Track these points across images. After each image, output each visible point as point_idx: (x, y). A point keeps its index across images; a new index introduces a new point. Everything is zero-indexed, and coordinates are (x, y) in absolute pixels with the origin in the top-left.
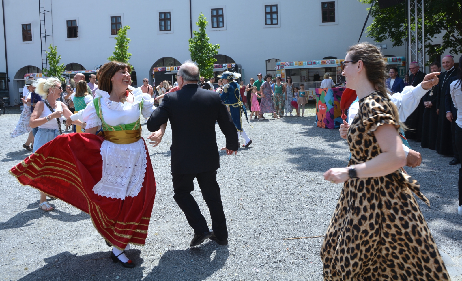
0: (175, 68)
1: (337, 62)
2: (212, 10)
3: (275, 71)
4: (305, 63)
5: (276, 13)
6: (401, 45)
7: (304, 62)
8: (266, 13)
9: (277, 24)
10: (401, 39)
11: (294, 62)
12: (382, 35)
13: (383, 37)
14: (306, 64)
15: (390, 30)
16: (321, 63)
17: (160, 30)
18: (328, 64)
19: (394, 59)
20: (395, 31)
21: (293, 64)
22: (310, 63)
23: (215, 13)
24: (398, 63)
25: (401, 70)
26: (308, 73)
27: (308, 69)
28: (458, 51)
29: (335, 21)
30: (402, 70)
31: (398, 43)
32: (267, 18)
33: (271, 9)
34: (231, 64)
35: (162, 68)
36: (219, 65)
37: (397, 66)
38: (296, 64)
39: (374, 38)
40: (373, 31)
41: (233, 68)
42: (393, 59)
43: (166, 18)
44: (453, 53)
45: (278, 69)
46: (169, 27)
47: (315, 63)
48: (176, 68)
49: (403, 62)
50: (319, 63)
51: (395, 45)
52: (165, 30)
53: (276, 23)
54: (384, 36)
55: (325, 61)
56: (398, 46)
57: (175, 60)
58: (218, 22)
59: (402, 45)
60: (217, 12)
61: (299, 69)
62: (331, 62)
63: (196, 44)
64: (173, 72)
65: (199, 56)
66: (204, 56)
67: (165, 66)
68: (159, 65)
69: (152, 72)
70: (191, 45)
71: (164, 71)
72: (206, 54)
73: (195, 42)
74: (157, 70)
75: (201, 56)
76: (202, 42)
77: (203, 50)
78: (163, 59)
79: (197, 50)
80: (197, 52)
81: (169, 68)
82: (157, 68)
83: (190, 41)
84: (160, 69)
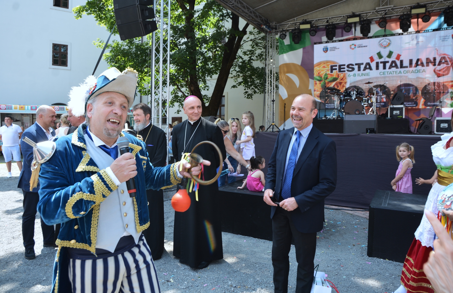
4: (28, 108)
7: (26, 107)
14: (30, 109)
18: (57, 110)
21: (11, 108)
22: (33, 108)
26: (33, 119)
27: (32, 114)
29: (67, 66)
38: (16, 108)
44: (181, 108)
61: (21, 114)
62: (60, 108)
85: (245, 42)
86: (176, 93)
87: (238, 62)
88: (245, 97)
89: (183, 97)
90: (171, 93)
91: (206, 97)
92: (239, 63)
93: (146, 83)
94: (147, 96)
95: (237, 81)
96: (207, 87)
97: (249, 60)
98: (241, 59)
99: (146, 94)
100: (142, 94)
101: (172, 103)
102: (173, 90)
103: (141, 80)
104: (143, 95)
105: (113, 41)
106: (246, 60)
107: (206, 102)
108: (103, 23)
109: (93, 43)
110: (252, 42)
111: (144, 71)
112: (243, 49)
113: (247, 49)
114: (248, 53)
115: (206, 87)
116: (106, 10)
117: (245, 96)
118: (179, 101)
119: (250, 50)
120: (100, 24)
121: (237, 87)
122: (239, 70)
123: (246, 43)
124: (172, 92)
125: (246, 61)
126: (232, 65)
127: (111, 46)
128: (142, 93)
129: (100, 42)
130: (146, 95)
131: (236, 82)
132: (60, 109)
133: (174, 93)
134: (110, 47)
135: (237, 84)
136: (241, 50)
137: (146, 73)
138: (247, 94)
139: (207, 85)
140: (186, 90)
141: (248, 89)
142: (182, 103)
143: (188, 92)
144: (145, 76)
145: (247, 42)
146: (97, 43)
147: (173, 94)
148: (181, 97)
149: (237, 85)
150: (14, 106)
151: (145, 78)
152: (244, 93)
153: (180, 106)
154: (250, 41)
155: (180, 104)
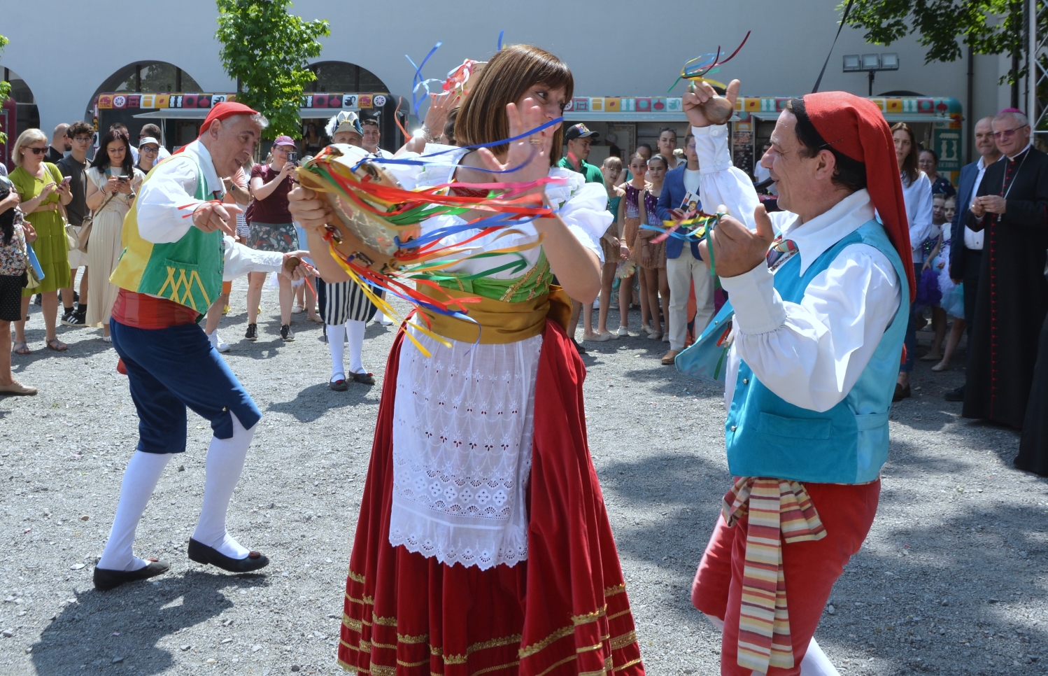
0: (173, 99)
4: (628, 105)
6: (953, 58)
7: (624, 101)
10: (953, 37)
11: (591, 99)
12: (891, 21)
13: (894, 29)
14: (632, 107)
16: (680, 108)
19: (923, 105)
20: (935, 11)
21: (586, 105)
22: (643, 104)
24: (938, 118)
25: (944, 143)
27: (637, 124)
30: (949, 142)
31: (943, 50)
34: (370, 96)
35: (128, 99)
36: (331, 98)
37: (935, 127)
38: (597, 107)
39: (865, 30)
41: (376, 108)
42: (919, 103)
47: (660, 106)
48: (176, 98)
49: (954, 115)
50: (673, 106)
51: (933, 55)
54: (898, 23)
56: (943, 59)
57: (179, 70)
59: (957, 58)
61: (607, 123)
63: (245, 15)
64: (165, 113)
65: (252, 58)
66: (270, 61)
67: (139, 91)
68: (119, 89)
69: (93, 108)
70: (224, 19)
71: (133, 106)
72: (277, 53)
73: (238, 8)
74: (111, 103)
75: (258, 59)
76: (266, 9)
77: (267, 37)
78: (138, 67)
79: (247, 37)
80: (246, 43)
81: (151, 98)
82: (110, 97)
83: (220, 5)
84: (119, 101)
93: (991, 10)
94: (994, 55)
99: (992, 48)
100: (978, 50)
104: (981, 52)
128: (979, 47)
150: (593, 101)
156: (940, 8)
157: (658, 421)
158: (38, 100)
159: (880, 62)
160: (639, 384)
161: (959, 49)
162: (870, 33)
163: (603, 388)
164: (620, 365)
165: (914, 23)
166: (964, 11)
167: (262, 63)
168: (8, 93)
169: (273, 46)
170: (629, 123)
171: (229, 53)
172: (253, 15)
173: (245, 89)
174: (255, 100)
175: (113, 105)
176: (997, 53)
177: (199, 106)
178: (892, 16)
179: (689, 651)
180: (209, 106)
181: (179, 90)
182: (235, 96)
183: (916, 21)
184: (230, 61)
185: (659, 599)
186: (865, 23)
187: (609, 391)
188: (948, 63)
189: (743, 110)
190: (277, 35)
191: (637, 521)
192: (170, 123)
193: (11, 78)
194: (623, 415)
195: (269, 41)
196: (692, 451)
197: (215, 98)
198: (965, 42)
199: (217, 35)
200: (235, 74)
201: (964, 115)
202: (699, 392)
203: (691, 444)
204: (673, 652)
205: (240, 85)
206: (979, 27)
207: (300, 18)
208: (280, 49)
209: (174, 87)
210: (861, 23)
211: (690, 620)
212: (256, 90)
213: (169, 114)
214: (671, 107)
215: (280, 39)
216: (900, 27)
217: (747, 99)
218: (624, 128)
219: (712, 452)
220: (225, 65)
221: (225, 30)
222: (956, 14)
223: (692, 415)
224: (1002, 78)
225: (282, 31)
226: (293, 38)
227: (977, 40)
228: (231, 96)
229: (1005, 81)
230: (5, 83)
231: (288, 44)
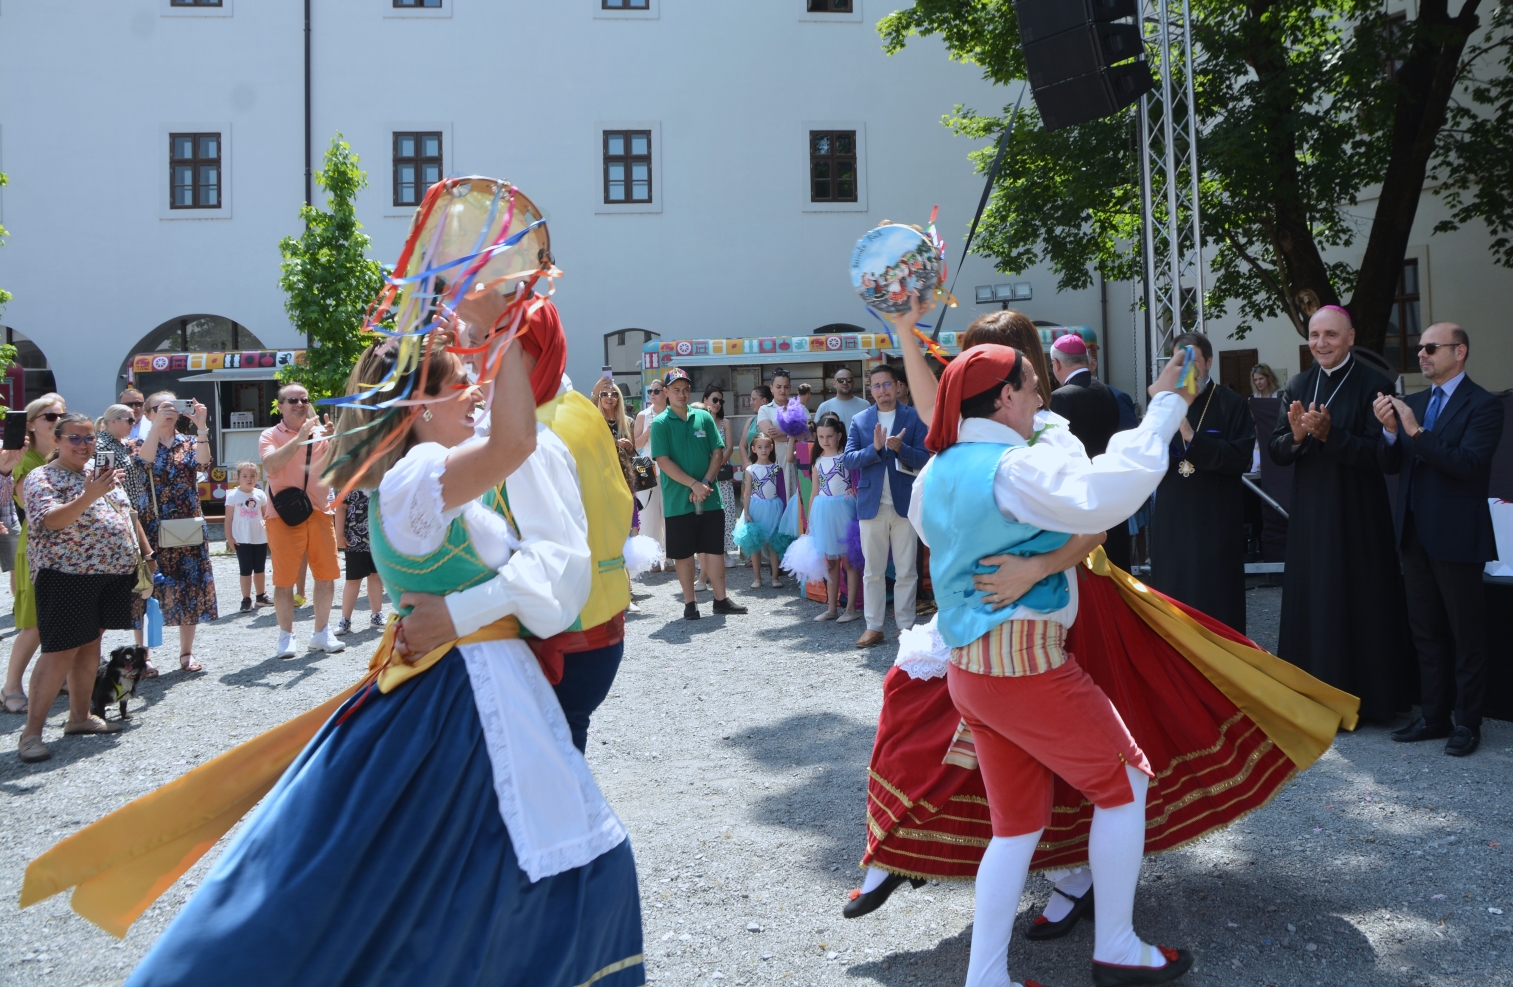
0: (228, 358)
1: (867, 343)
2: (398, 137)
3: (639, 373)
4: (751, 346)
5: (646, 159)
6: (1084, 285)
7: (747, 343)
8: (609, 160)
9: (649, 200)
10: (1083, 264)
11: (711, 342)
12: (1021, 249)
13: (1025, 257)
14: (756, 349)
15: (1050, 231)
16: (807, 347)
17: (173, 206)
18: (835, 349)
20: (1064, 238)
21: (706, 348)
22: (768, 345)
23: (408, 149)
26: (763, 380)
27: (762, 366)
28: (1262, 311)
29: (855, 200)
31: (1074, 278)
32: (612, 177)
33: (628, 146)
35: (171, 360)
38: (718, 349)
39: (995, 260)
40: (992, 234)
43: (202, 156)
44: (1250, 317)
45: (652, 367)
46: (213, 195)
47: (785, 346)
48: (233, 357)
50: (800, 345)
51: (1063, 284)
52: (196, 204)
53: (646, 197)
54: (1028, 251)
55: (822, 337)
56: (1075, 287)
57: (235, 325)
58: (419, 184)
59: (1089, 284)
60: (419, 147)
61: (730, 366)
62: (844, 341)
63: (314, 261)
64: (219, 375)
65: (324, 309)
66: (346, 312)
67: (185, 349)
68: (160, 347)
69: (126, 372)
70: (289, 265)
71: (178, 369)
72: (354, 303)
73: (306, 252)
74: (150, 366)
75: (331, 310)
76: (339, 254)
77: (341, 285)
78: (183, 322)
79: (317, 285)
80: (316, 292)
81: (201, 357)
82: (149, 358)
83: (284, 249)
84: (161, 363)
85: (1478, 52)
86: (1228, 265)
87: (1454, 134)
88: (1498, 261)
89: (1257, 276)
90: (1212, 265)
91: (1342, 272)
92: (1458, 137)
93: (1120, 236)
94: (1125, 280)
95: (1460, 202)
96: (1345, 231)
97: (1501, 120)
98: (1466, 118)
99: (1123, 274)
100: (1109, 277)
101: (1217, 300)
102: (1218, 252)
103: (1103, 228)
104: (1112, 278)
105: (1005, 109)
106: (1488, 121)
107: (1343, 288)
108: (968, 52)
109: (941, 122)
110: (1506, 49)
111: (1112, 195)
112: (1470, 79)
113: (1488, 78)
114: (1494, 92)
115: (1341, 235)
116: (975, 10)
117: (1497, 256)
118: (1243, 293)
119: (1502, 79)
120: (961, 56)
121: (1455, 228)
122: (1461, 161)
123: (1483, 55)
124: (1214, 262)
125: (1489, 126)
126: (1433, 147)
127: (998, 125)
128: (1110, 273)
129: (964, 118)
130: (1124, 278)
131: (1453, 206)
132: (844, 345)
133: (1223, 263)
134: (997, 129)
135: (1455, 216)
136: (1464, 86)
137: (1122, 201)
138: (1502, 250)
139: (1345, 224)
140: (1267, 250)
141: (1504, 230)
142: (1255, 298)
143: (1275, 258)
144: (1117, 212)
145: (1486, 51)
146: (955, 121)
147: (1219, 269)
148: (1250, 278)
149: (1457, 219)
150: (714, 343)
151: (1117, 219)
152: (1493, 246)
153: (1247, 309)
154: (1498, 47)
155: (1245, 302)
156: (1069, 235)
157: (789, 680)
158: (53, 364)
159: (1013, 292)
160: (769, 643)
161: (1090, 277)
162: (1000, 262)
163: (730, 650)
164: (749, 625)
165: (1043, 251)
166: (1093, 238)
167: (336, 314)
168: (13, 358)
169: (349, 295)
170: (753, 366)
171: (296, 304)
172: (323, 260)
173: (317, 344)
174: (328, 357)
175: (153, 367)
176: (1128, 279)
177: (261, 365)
178: (1022, 244)
179: (821, 910)
180: (274, 365)
181: (236, 347)
182: (305, 352)
183: (1046, 249)
184: (298, 312)
185: (790, 862)
186: (994, 252)
187: (736, 653)
188: (1080, 291)
189: (873, 347)
190: (354, 282)
191: (767, 785)
192: (227, 387)
193: (15, 338)
194: (752, 677)
195: (344, 289)
196: (824, 708)
197: (280, 355)
198: (1096, 269)
199: (281, 284)
200: (304, 328)
201: (1100, 343)
202: (832, 646)
203: (823, 701)
204: (805, 914)
205: (310, 340)
206: (1109, 253)
207: (380, 263)
208: (358, 297)
209: (229, 345)
210: (991, 252)
211: (822, 880)
212: (330, 345)
213: (224, 375)
214: (797, 347)
215: (357, 287)
216: (1031, 256)
217: (878, 335)
218: (748, 371)
219: (845, 707)
220: (292, 317)
221: (291, 278)
222: (1085, 241)
223: (825, 671)
224: (1133, 305)
225: (358, 278)
226: (372, 284)
227: (1107, 267)
228: (301, 352)
229: (1137, 307)
230: (8, 346)
231: (366, 292)
